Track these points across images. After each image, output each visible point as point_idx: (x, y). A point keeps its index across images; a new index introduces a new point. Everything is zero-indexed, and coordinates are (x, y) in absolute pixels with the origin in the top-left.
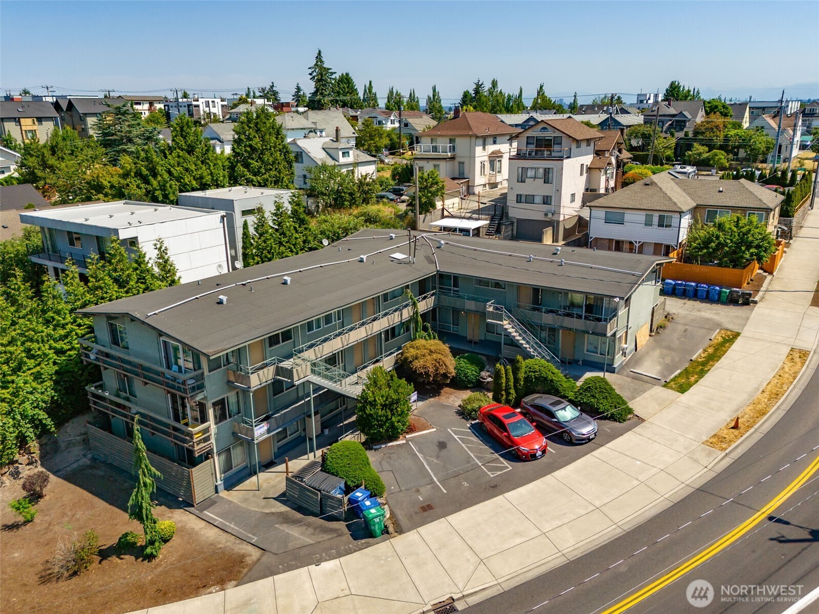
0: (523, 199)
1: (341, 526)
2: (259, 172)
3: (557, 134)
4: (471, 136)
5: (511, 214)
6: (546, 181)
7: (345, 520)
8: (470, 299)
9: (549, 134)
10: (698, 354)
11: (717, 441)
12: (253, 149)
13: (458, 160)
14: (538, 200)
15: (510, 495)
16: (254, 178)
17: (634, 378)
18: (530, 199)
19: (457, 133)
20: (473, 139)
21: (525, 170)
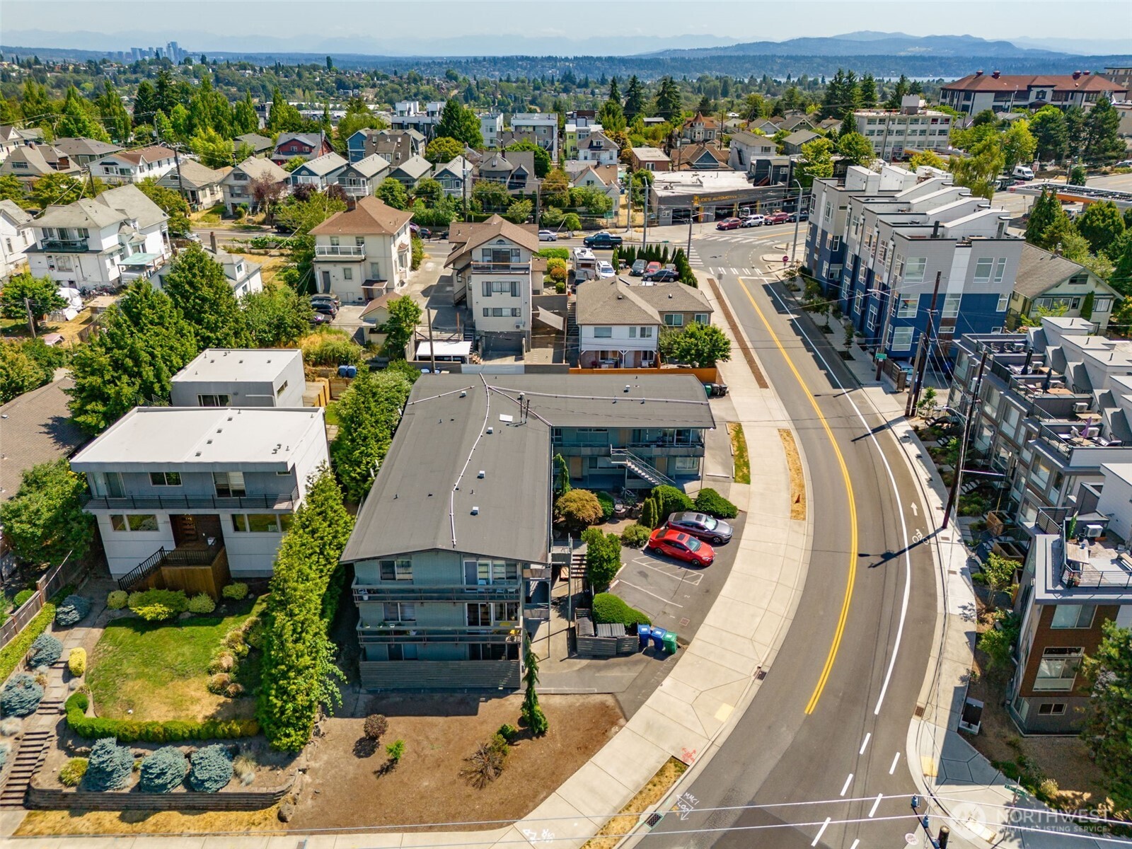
0: (490, 312)
1: (639, 656)
2: (217, 327)
3: (515, 246)
4: (384, 235)
5: (478, 328)
6: (514, 295)
7: (640, 651)
8: (585, 446)
9: (506, 247)
10: (734, 450)
11: (797, 515)
12: (204, 300)
13: (369, 260)
14: (506, 312)
15: (723, 592)
16: (212, 335)
17: (714, 481)
18: (497, 312)
19: (364, 232)
20: (387, 238)
21: (489, 284)
